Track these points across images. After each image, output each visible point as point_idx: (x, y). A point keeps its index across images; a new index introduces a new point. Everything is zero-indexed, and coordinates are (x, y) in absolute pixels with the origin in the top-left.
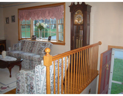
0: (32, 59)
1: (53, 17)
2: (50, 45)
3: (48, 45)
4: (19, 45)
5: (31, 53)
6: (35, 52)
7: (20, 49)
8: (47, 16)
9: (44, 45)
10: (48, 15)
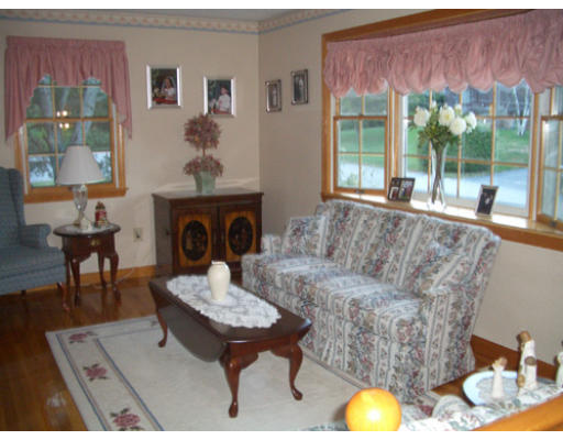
0: (365, 323)
1: (513, 75)
2: (482, 243)
3: (472, 246)
4: (317, 228)
5: (374, 276)
6: (395, 277)
7: (321, 249)
8: (475, 72)
9: (449, 240)
10: (481, 61)
